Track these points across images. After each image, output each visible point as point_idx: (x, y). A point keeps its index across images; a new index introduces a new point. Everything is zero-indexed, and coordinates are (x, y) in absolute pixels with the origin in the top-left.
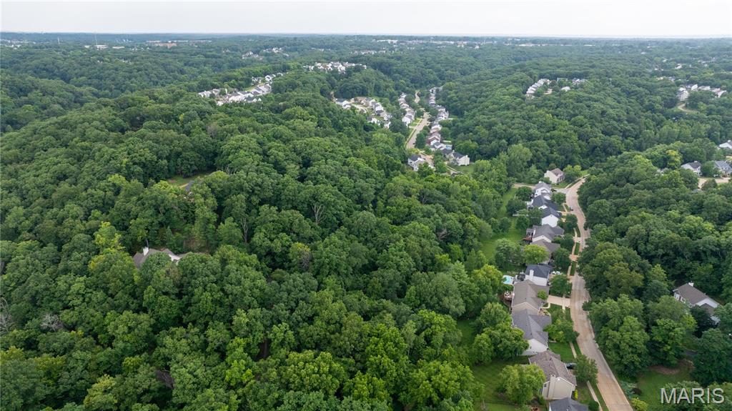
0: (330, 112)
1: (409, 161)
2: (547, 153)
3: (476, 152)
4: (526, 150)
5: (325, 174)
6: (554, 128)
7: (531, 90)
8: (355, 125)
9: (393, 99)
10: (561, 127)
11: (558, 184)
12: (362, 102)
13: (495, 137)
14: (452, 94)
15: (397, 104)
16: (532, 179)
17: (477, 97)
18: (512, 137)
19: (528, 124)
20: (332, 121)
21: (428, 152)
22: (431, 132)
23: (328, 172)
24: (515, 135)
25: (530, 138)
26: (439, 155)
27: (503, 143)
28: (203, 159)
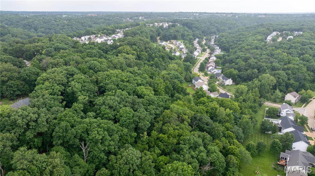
0: (148, 49)
1: (193, 81)
2: (286, 79)
3: (236, 77)
4: (272, 78)
5: (108, 104)
6: (289, 63)
7: (269, 38)
8: (163, 57)
9: (191, 42)
10: (294, 62)
11: (295, 104)
12: (174, 43)
13: (250, 66)
14: (223, 39)
15: (193, 45)
16: (278, 99)
17: (237, 41)
18: (261, 67)
19: (271, 59)
20: (148, 54)
21: (206, 75)
22: (210, 61)
23: (111, 103)
24: (263, 66)
25: (273, 69)
26: (213, 78)
27: (255, 71)
28: (26, 86)
